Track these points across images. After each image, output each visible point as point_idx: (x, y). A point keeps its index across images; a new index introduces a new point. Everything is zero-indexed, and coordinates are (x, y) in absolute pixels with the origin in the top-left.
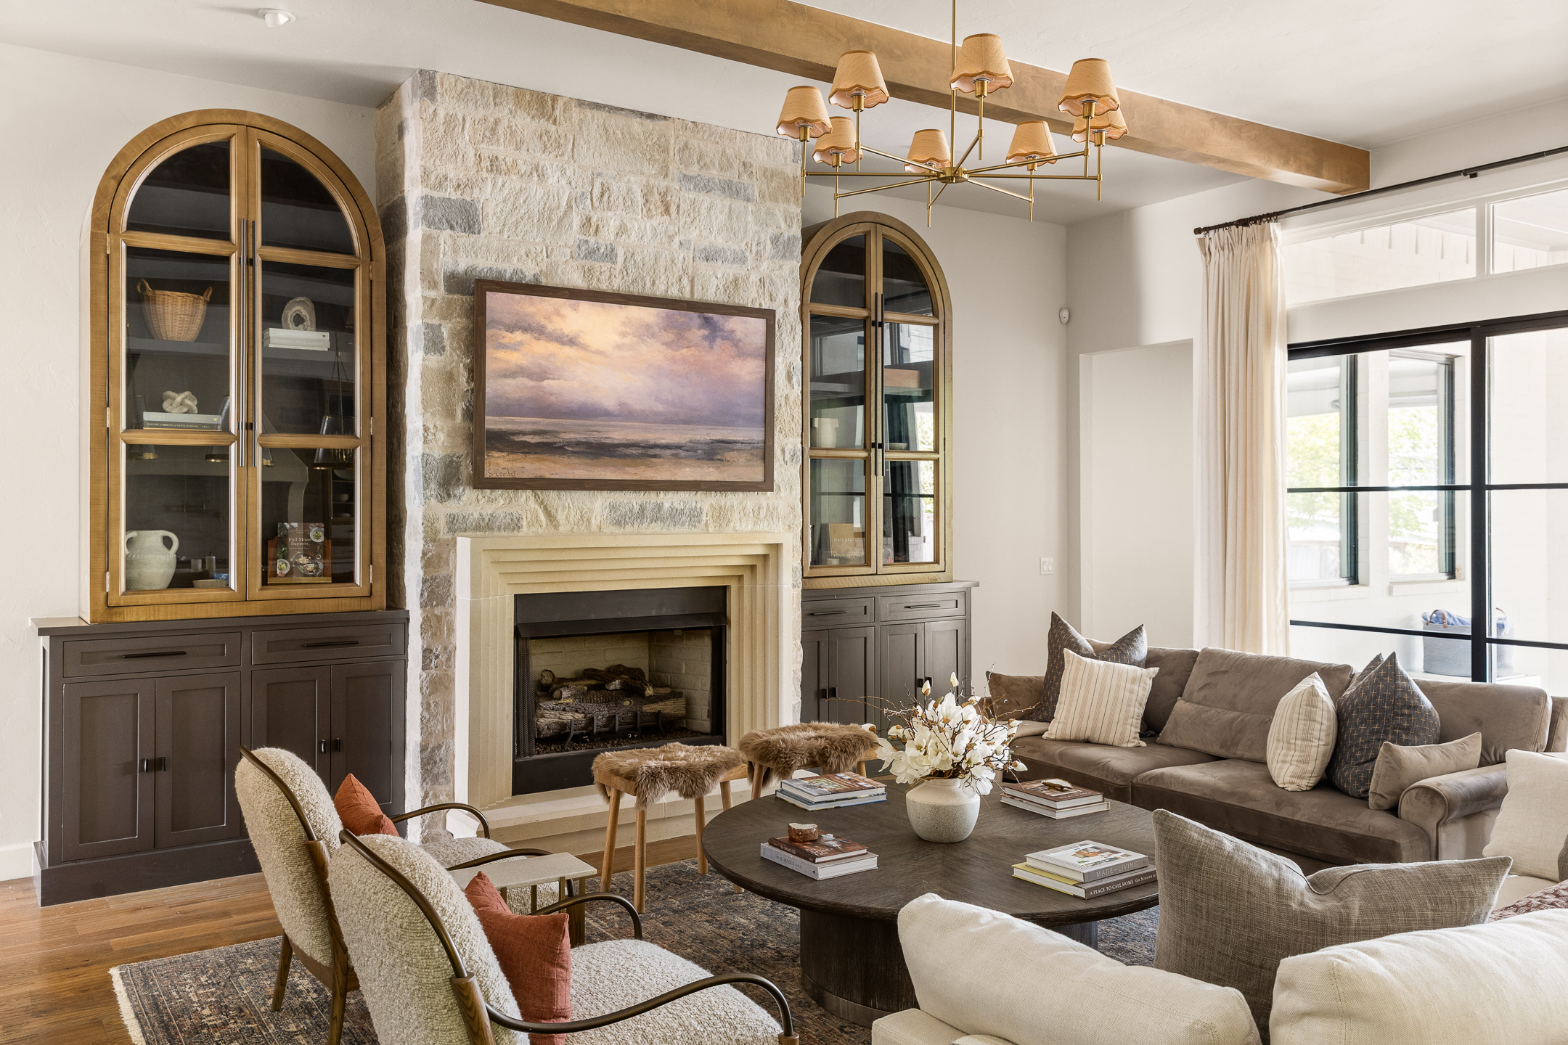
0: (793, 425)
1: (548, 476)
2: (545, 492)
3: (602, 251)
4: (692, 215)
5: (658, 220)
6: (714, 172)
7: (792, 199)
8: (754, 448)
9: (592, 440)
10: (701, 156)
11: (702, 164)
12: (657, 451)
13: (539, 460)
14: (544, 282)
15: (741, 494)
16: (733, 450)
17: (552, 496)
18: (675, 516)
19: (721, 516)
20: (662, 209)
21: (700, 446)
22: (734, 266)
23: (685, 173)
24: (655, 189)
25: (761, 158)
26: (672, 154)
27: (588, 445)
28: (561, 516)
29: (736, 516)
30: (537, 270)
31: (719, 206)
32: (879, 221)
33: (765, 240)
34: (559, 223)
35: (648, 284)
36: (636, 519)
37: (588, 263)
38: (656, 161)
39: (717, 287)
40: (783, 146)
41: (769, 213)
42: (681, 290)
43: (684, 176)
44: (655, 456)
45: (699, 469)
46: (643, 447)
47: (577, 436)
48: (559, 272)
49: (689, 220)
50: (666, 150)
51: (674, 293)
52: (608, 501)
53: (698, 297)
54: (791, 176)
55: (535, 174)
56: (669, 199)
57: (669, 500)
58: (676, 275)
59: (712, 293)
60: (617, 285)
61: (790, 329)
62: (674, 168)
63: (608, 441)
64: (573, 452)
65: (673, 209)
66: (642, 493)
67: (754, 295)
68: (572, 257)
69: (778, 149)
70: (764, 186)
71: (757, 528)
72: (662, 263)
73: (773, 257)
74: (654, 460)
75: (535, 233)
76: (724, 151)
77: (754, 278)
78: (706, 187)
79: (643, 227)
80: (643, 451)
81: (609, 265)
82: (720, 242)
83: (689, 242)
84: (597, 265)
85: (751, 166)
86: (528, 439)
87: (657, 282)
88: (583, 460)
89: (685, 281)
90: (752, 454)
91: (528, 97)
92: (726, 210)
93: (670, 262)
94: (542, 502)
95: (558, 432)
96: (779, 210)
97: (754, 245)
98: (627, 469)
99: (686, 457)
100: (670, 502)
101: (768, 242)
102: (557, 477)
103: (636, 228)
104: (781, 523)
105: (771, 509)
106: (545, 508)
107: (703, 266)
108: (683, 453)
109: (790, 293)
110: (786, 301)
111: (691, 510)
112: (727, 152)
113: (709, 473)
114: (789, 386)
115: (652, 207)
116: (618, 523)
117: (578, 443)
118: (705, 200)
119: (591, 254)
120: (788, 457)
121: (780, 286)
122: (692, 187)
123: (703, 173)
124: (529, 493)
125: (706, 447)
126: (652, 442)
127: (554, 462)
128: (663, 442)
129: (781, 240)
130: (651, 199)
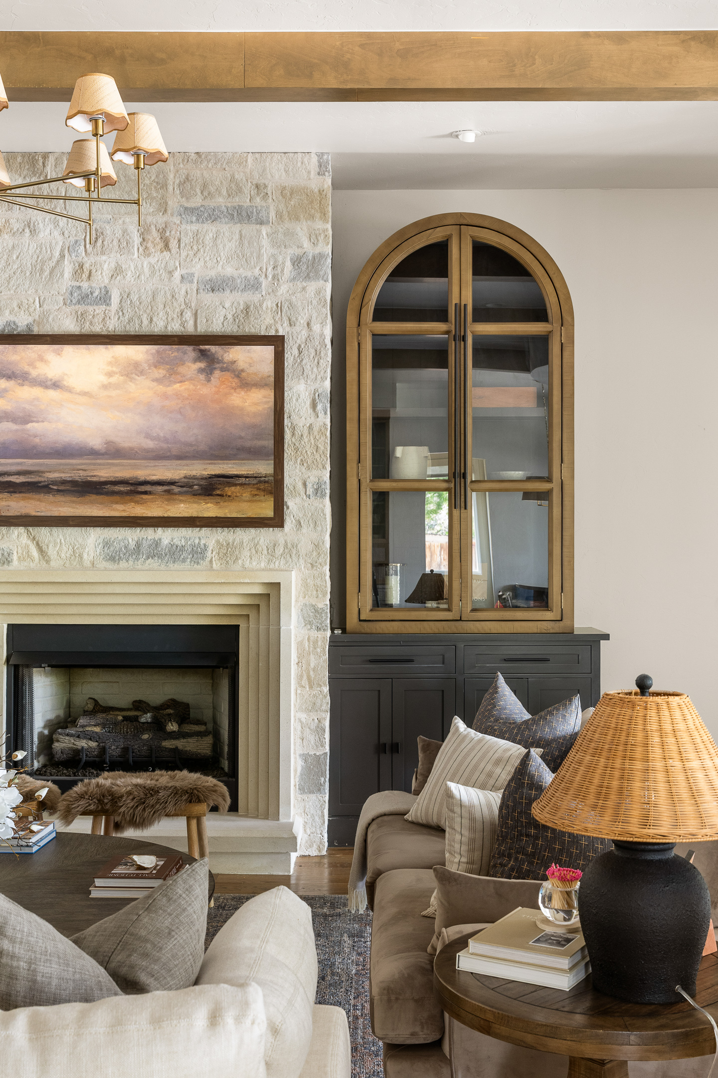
0: (317, 456)
1: (33, 513)
2: (37, 529)
3: (95, 295)
4: (195, 248)
5: (157, 257)
6: (221, 201)
7: (318, 215)
8: (260, 482)
9: (77, 479)
10: (205, 186)
11: (205, 193)
12: (147, 488)
13: (24, 499)
14: (36, 330)
15: (253, 530)
16: (236, 485)
17: (44, 533)
18: (175, 553)
19: (228, 553)
20: (161, 245)
21: (196, 482)
22: (246, 294)
23: (186, 205)
24: (153, 227)
25: (277, 177)
26: (170, 188)
27: (74, 483)
28: (52, 552)
29: (246, 553)
30: (30, 320)
31: (227, 234)
32: (463, 221)
33: (283, 263)
34: (51, 273)
35: (145, 322)
36: (131, 555)
37: (81, 308)
38: (153, 198)
39: (225, 318)
40: (306, 160)
41: (289, 234)
42: (183, 324)
43: (186, 209)
44: (145, 493)
45: (195, 505)
46: (132, 484)
47: (63, 475)
48: (50, 319)
49: (191, 253)
50: (164, 186)
51: (175, 328)
52: (102, 537)
53: (202, 329)
54: (316, 190)
55: (27, 230)
56: (168, 234)
57: (166, 536)
58: (178, 310)
59: (218, 325)
60: (113, 325)
61: (313, 354)
62: (174, 202)
63: (95, 479)
64: (58, 491)
65: (173, 244)
66: (138, 529)
67: (269, 320)
68: (65, 304)
69: (299, 164)
70: (282, 207)
71: (272, 566)
72: (160, 299)
73: (294, 279)
74: (145, 497)
75: (27, 286)
76: (233, 176)
77: (269, 303)
78: (213, 216)
79: (140, 266)
80: (132, 488)
81: (103, 307)
82: (229, 271)
83: (193, 275)
84: (90, 309)
85: (266, 186)
86: (13, 479)
87: (155, 319)
88: (68, 498)
89: (188, 315)
90: (259, 489)
91: (19, 159)
92: (237, 236)
93: (170, 298)
94: (34, 539)
95: (43, 472)
96: (301, 230)
97: (270, 269)
98: (115, 506)
99: (180, 493)
100: (170, 538)
101: (288, 264)
102: (42, 514)
103: (132, 268)
104: (302, 561)
105: (289, 546)
106: (38, 544)
107: (208, 298)
108: (176, 489)
109: (315, 315)
110: (308, 324)
111: (193, 546)
112: (236, 176)
113: (209, 509)
114: (313, 414)
115: (150, 245)
116: (112, 559)
117: (64, 482)
118: (209, 230)
119: (84, 299)
120: (310, 491)
121: (300, 309)
122: (194, 219)
123: (207, 203)
124: (21, 529)
125: (203, 482)
126: (142, 479)
127: (39, 500)
128: (154, 478)
129: (304, 260)
130: (147, 237)
